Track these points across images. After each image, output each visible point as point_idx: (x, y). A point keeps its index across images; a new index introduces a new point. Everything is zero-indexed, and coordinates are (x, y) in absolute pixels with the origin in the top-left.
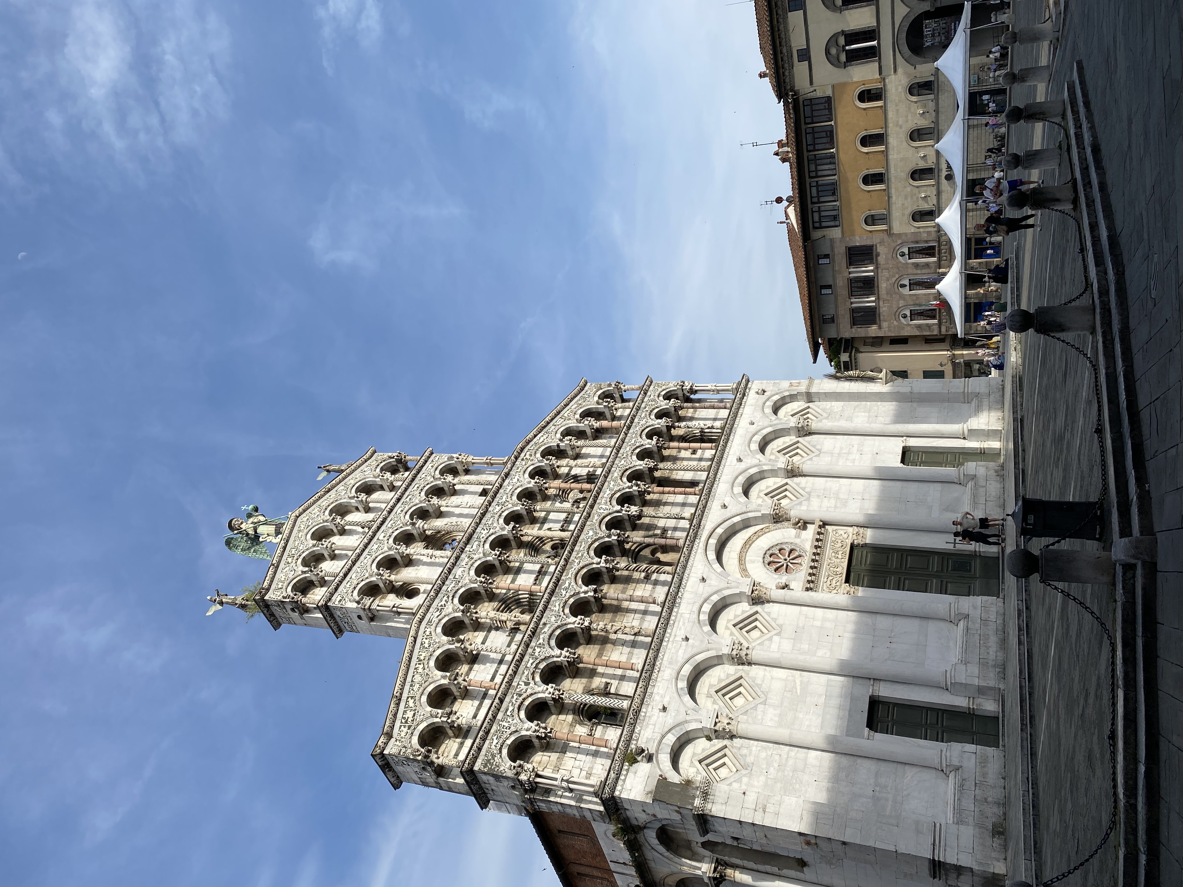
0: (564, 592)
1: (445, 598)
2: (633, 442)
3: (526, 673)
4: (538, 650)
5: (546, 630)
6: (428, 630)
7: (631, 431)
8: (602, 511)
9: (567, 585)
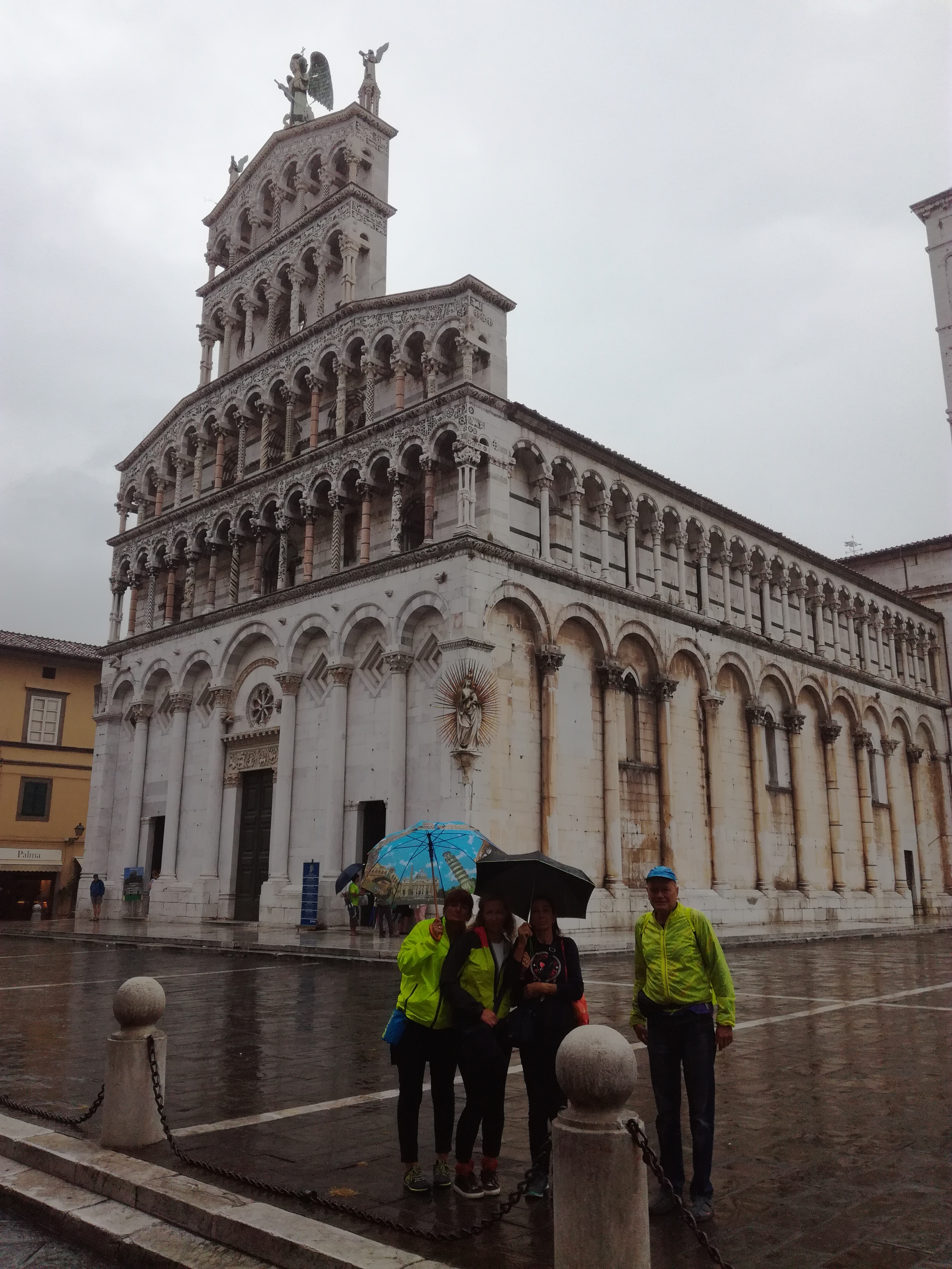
0: (209, 516)
1: (206, 404)
2: (363, 451)
3: (158, 535)
4: (171, 531)
5: (184, 524)
6: (184, 419)
7: (379, 436)
8: (279, 486)
9: (214, 512)
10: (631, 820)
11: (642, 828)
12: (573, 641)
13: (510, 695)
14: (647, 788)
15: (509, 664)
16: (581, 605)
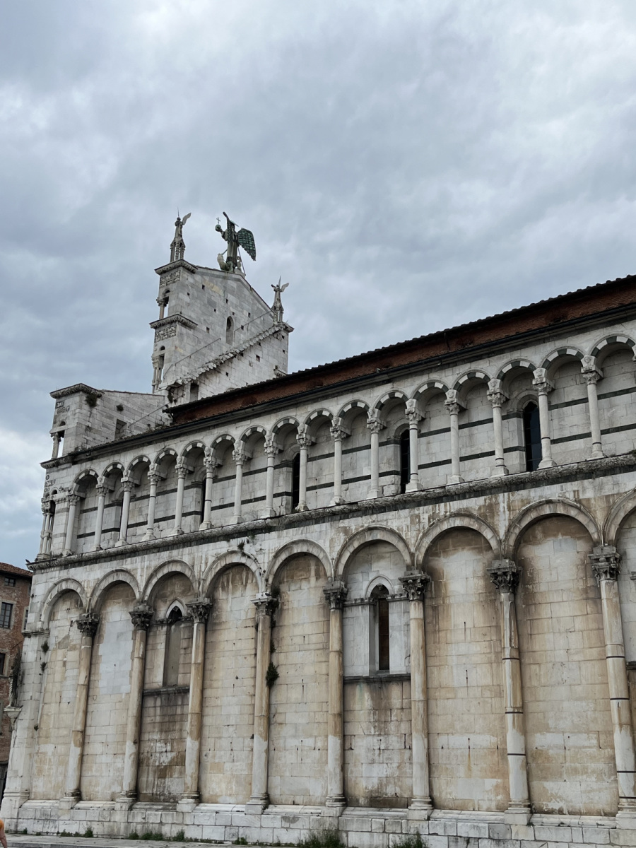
10: (160, 741)
11: (172, 746)
12: (121, 600)
13: (65, 659)
14: (182, 708)
15: (67, 637)
16: (117, 571)
